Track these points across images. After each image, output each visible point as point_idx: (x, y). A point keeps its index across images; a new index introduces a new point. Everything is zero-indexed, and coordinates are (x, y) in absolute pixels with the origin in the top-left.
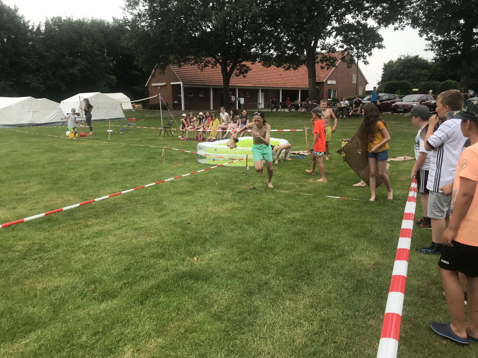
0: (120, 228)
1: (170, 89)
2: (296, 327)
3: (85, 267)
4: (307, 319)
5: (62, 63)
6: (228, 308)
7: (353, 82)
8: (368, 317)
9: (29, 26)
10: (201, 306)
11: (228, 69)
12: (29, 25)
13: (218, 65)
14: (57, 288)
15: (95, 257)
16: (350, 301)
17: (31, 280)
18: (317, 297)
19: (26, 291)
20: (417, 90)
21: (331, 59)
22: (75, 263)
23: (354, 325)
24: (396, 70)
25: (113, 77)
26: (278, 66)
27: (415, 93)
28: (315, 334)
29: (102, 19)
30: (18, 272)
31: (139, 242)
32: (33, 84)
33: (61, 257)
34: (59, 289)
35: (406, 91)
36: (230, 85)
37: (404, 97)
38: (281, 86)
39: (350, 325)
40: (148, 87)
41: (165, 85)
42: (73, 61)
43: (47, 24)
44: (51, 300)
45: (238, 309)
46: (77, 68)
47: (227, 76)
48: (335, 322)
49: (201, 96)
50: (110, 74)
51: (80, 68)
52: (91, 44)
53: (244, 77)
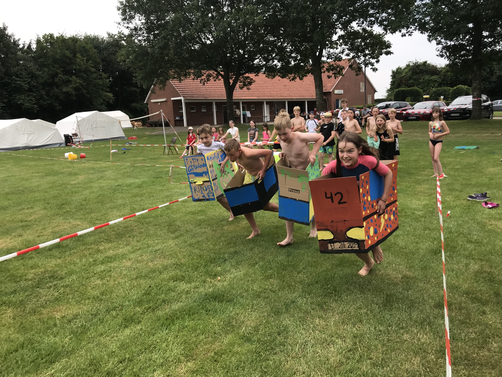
0: (134, 252)
1: (171, 105)
2: (328, 345)
3: (102, 294)
4: (339, 337)
5: (56, 81)
6: (256, 329)
7: (361, 91)
8: (402, 331)
9: (20, 45)
10: (228, 328)
11: (231, 81)
12: (20, 43)
13: (220, 77)
14: (76, 317)
15: (112, 283)
16: (382, 316)
17: (48, 310)
18: (346, 313)
19: (45, 320)
20: (428, 96)
21: (338, 67)
22: (91, 289)
23: (388, 340)
24: (405, 77)
25: (110, 95)
26: (282, 77)
27: (426, 100)
28: (349, 351)
29: (96, 34)
30: (33, 302)
31: (156, 265)
32: (26, 104)
33: (76, 284)
34: (79, 317)
35: (417, 98)
36: (233, 98)
37: (415, 104)
38: (286, 98)
39: (384, 340)
40: (147, 104)
41: (166, 101)
42: (67, 79)
43: (38, 42)
44: (72, 328)
45: (267, 329)
46: (71, 86)
47: (230, 89)
48: (368, 338)
49: (204, 110)
50: (107, 92)
51: (74, 86)
52: (85, 61)
53: (248, 89)
